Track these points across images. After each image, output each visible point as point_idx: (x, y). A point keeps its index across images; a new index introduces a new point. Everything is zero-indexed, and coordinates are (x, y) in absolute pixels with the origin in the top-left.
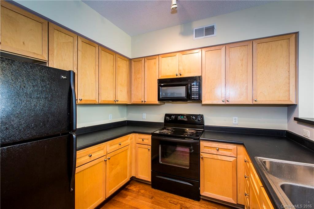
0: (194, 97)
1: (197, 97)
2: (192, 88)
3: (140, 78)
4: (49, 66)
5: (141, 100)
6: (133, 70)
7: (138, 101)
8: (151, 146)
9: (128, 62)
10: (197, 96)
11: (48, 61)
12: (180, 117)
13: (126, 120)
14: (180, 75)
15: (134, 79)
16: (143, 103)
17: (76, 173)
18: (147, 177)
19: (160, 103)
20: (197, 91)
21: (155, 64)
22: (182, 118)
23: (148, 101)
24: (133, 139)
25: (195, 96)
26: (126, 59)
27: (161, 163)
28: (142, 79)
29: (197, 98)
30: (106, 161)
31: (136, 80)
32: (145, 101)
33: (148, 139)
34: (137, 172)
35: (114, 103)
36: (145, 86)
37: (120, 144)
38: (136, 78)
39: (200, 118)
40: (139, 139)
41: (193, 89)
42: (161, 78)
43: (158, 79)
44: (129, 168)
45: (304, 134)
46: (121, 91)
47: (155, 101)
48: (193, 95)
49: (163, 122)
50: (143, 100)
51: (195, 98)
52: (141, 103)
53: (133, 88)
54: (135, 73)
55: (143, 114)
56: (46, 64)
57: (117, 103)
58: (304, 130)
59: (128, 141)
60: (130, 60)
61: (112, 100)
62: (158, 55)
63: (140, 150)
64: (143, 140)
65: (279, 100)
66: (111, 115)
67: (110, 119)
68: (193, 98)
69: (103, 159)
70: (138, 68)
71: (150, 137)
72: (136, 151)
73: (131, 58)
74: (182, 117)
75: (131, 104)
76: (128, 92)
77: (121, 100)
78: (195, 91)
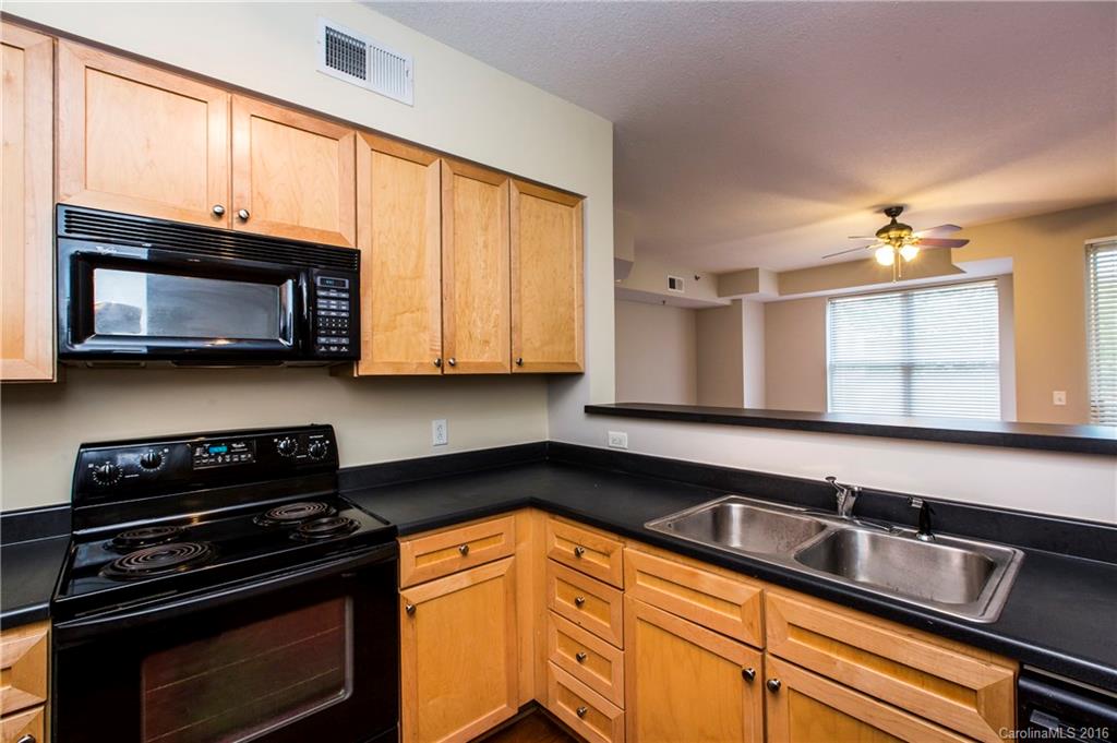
0: (327, 346)
1: (342, 345)
2: (320, 301)
10: (344, 341)
12: (206, 451)
20: (344, 314)
22: (217, 454)
25: (334, 341)
29: (344, 349)
39: (321, 440)
41: (322, 303)
45: (610, 442)
48: (324, 336)
51: (334, 349)
58: (610, 433)
65: (559, 363)
68: (323, 349)
74: (216, 450)
78: (333, 314)
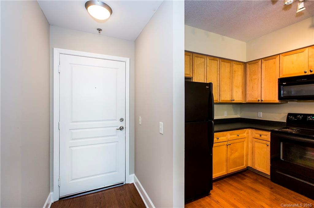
3: (256, 78)
4: (193, 81)
5: (257, 99)
6: (248, 73)
7: (254, 100)
8: (270, 143)
9: (243, 66)
11: (192, 77)
12: (311, 117)
13: (239, 117)
14: (311, 71)
15: (249, 80)
16: (260, 102)
17: (213, 146)
18: (265, 170)
19: (281, 102)
21: (274, 63)
23: (266, 100)
24: (250, 134)
26: (241, 63)
27: (283, 160)
28: (258, 79)
30: (228, 145)
31: (252, 81)
32: (262, 101)
33: (266, 135)
34: (253, 163)
35: (231, 102)
36: (262, 86)
37: (238, 136)
38: (251, 79)
40: (256, 134)
42: (281, 76)
43: (278, 79)
44: (246, 157)
46: (236, 92)
47: (275, 100)
49: (286, 122)
50: (260, 99)
52: (257, 102)
53: (248, 88)
54: (250, 75)
55: (259, 113)
56: (191, 80)
57: (233, 102)
59: (245, 135)
60: (245, 64)
61: (229, 100)
62: (279, 54)
63: (257, 145)
64: (260, 136)
66: (226, 112)
67: (225, 116)
69: (226, 143)
70: (254, 69)
71: (269, 133)
72: (253, 145)
73: (246, 62)
74: (313, 117)
75: (245, 102)
76: (243, 92)
77: (236, 100)
